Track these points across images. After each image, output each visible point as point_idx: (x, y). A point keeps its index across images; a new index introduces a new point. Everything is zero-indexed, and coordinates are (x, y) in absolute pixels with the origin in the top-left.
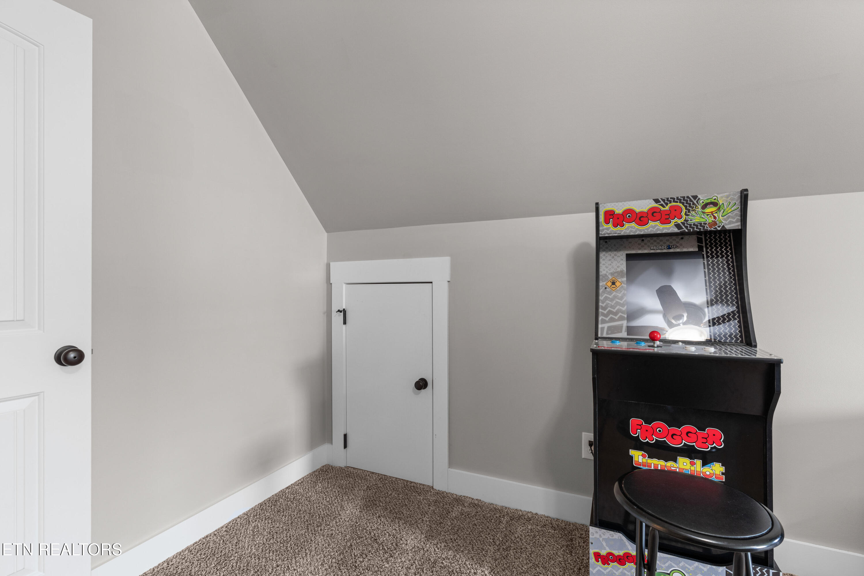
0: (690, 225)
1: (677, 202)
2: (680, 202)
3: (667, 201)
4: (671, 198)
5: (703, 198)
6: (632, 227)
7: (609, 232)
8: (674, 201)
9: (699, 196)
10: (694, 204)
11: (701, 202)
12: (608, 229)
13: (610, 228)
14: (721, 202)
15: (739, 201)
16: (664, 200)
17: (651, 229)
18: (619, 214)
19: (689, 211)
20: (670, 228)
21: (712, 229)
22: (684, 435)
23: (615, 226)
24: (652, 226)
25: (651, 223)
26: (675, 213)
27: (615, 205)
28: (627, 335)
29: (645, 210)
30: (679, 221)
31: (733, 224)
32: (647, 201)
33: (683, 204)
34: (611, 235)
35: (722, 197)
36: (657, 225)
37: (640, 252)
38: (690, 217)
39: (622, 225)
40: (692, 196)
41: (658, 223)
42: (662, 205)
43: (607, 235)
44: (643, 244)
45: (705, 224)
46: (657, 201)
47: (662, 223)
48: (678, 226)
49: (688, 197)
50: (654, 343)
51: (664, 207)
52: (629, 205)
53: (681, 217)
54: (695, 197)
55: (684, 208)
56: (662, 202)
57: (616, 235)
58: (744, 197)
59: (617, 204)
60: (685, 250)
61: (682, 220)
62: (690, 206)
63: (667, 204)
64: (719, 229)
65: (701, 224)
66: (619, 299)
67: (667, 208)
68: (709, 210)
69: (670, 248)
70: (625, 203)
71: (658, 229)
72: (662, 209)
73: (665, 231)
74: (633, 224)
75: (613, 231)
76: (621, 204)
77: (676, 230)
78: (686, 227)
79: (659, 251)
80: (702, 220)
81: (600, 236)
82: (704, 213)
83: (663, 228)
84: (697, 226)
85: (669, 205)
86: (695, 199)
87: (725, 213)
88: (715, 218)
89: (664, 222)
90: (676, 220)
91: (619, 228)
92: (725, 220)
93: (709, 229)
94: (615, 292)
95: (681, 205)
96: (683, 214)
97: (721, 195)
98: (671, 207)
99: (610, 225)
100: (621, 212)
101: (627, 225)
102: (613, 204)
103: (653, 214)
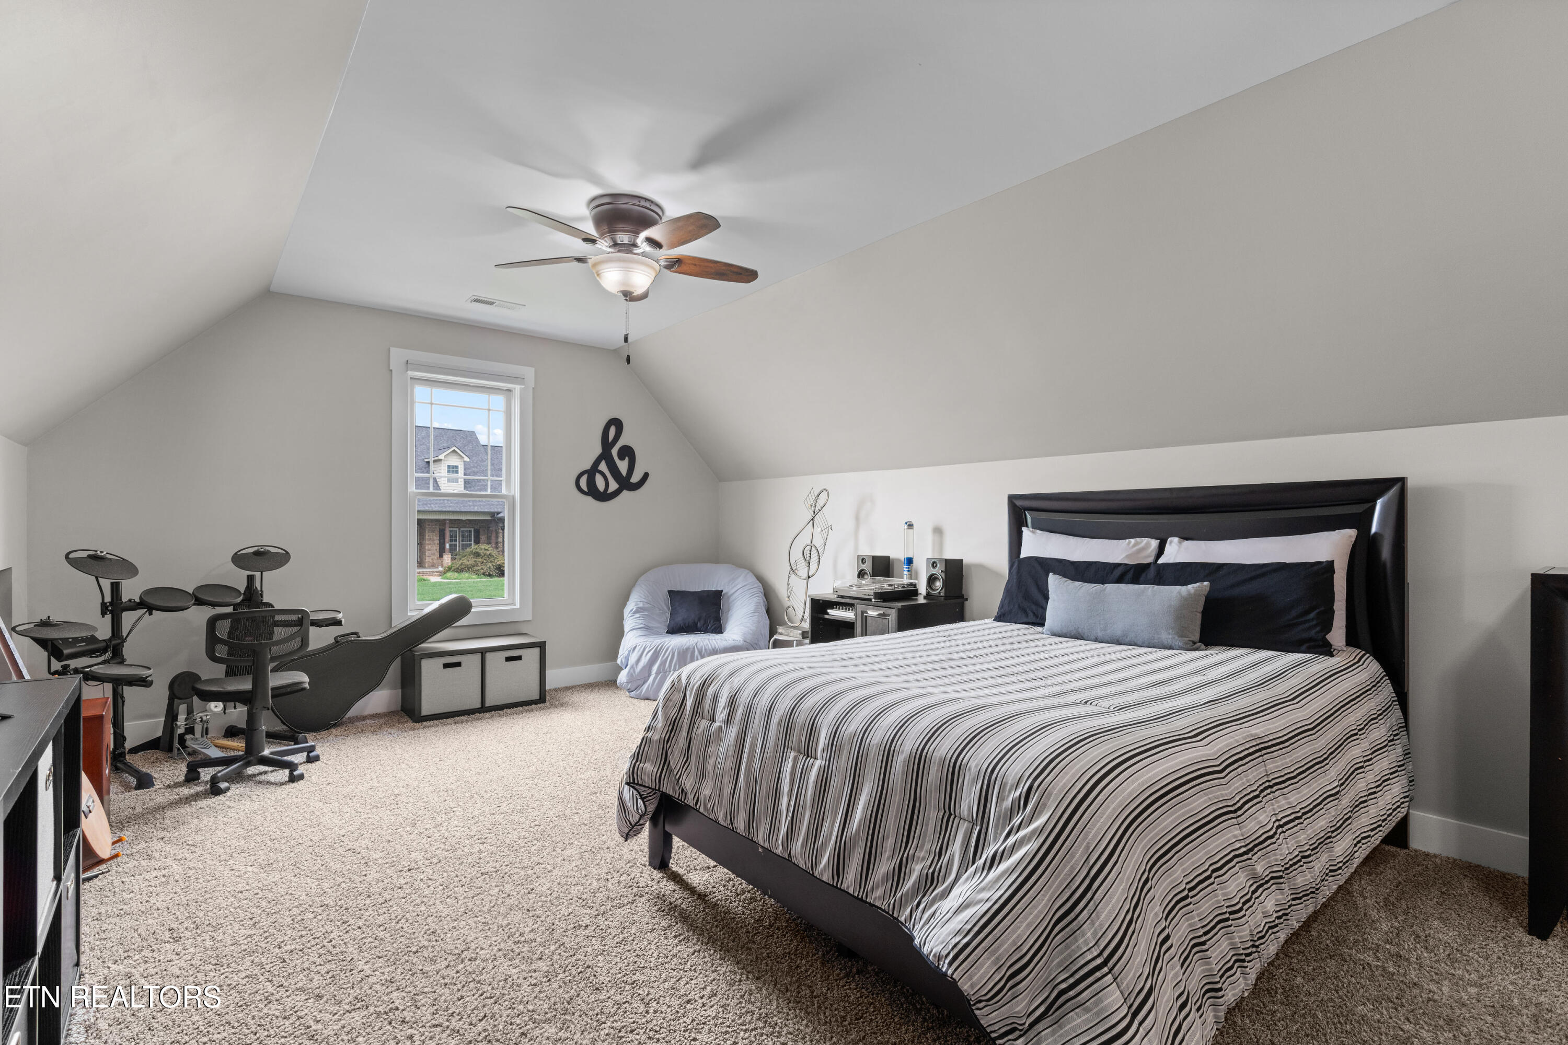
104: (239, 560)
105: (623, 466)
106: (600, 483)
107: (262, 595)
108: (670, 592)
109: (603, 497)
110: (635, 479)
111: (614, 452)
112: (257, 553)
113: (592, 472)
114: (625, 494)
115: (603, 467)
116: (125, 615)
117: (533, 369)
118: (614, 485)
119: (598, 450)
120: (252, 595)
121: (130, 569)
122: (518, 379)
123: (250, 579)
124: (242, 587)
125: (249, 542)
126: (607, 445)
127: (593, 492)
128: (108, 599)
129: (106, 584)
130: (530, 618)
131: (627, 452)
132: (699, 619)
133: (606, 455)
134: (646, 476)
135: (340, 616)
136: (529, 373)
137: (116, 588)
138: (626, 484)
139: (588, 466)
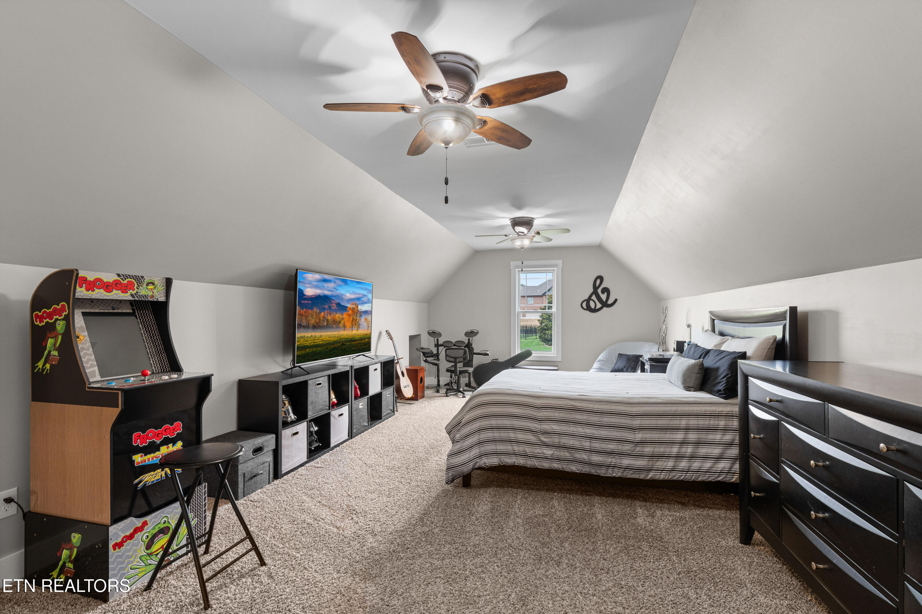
0: (140, 296)
1: (132, 279)
2: (134, 279)
3: (126, 277)
4: (128, 275)
5: (147, 280)
6: (101, 293)
7: (82, 294)
8: (130, 278)
9: (145, 277)
10: (142, 282)
11: (146, 281)
12: (81, 292)
13: (83, 291)
14: (156, 283)
15: (165, 284)
16: (123, 276)
17: (115, 296)
18: (90, 281)
19: (139, 287)
20: (127, 296)
21: (152, 300)
22: (164, 432)
23: (87, 290)
24: (115, 294)
25: (115, 291)
26: (130, 286)
27: (87, 273)
28: (101, 378)
29: (111, 281)
30: (133, 292)
31: (162, 299)
32: (112, 274)
33: (135, 280)
34: (84, 297)
35: (157, 280)
36: (119, 293)
37: (92, 311)
38: (139, 290)
39: (93, 291)
40: (141, 276)
41: (119, 292)
42: (122, 279)
43: (80, 297)
44: (93, 304)
45: (148, 296)
46: (119, 275)
47: (122, 292)
48: (132, 295)
49: (138, 276)
50: (145, 378)
51: (124, 281)
52: (99, 275)
53: (134, 290)
54: (143, 277)
55: (136, 283)
56: (122, 277)
57: (88, 297)
58: (168, 282)
59: (89, 272)
60: (124, 311)
61: (135, 292)
62: (140, 283)
63: (125, 279)
64: (155, 300)
65: (145, 295)
66: (85, 350)
67: (126, 282)
68: (150, 287)
69: (114, 309)
70: (96, 273)
71: (119, 296)
72: (123, 282)
73: (124, 298)
74: (102, 290)
75: (85, 294)
76: (92, 273)
77: (131, 298)
78: (137, 297)
79: (106, 311)
80: (146, 294)
81: (76, 297)
82: (147, 288)
83: (123, 296)
84: (143, 297)
85: (127, 280)
86: (142, 278)
87: (158, 290)
88: (153, 293)
89: (125, 292)
90: (131, 291)
91: (90, 292)
92: (158, 295)
93: (150, 300)
94: (81, 344)
95: (134, 281)
96: (135, 287)
97: (157, 279)
98: (128, 281)
99: (83, 289)
100: (92, 279)
101: (97, 291)
102: (86, 272)
103: (116, 284)
104: (467, 334)
105: (604, 297)
106: (592, 305)
107: (472, 345)
108: (619, 354)
109: (595, 311)
110: (610, 302)
111: (599, 291)
112: (471, 332)
113: (590, 299)
114: (605, 308)
115: (594, 297)
116: (440, 347)
117: (561, 261)
118: (599, 305)
119: (592, 290)
120: (469, 345)
121: (440, 335)
122: (556, 266)
123: (469, 339)
124: (466, 343)
125: (469, 329)
126: (595, 288)
127: (589, 309)
128: (436, 343)
129: (436, 339)
130: (560, 360)
131: (606, 290)
132: (624, 368)
133: (595, 292)
134: (616, 300)
135: (488, 352)
136: (560, 262)
137: (438, 340)
138: (605, 304)
139: (587, 298)
